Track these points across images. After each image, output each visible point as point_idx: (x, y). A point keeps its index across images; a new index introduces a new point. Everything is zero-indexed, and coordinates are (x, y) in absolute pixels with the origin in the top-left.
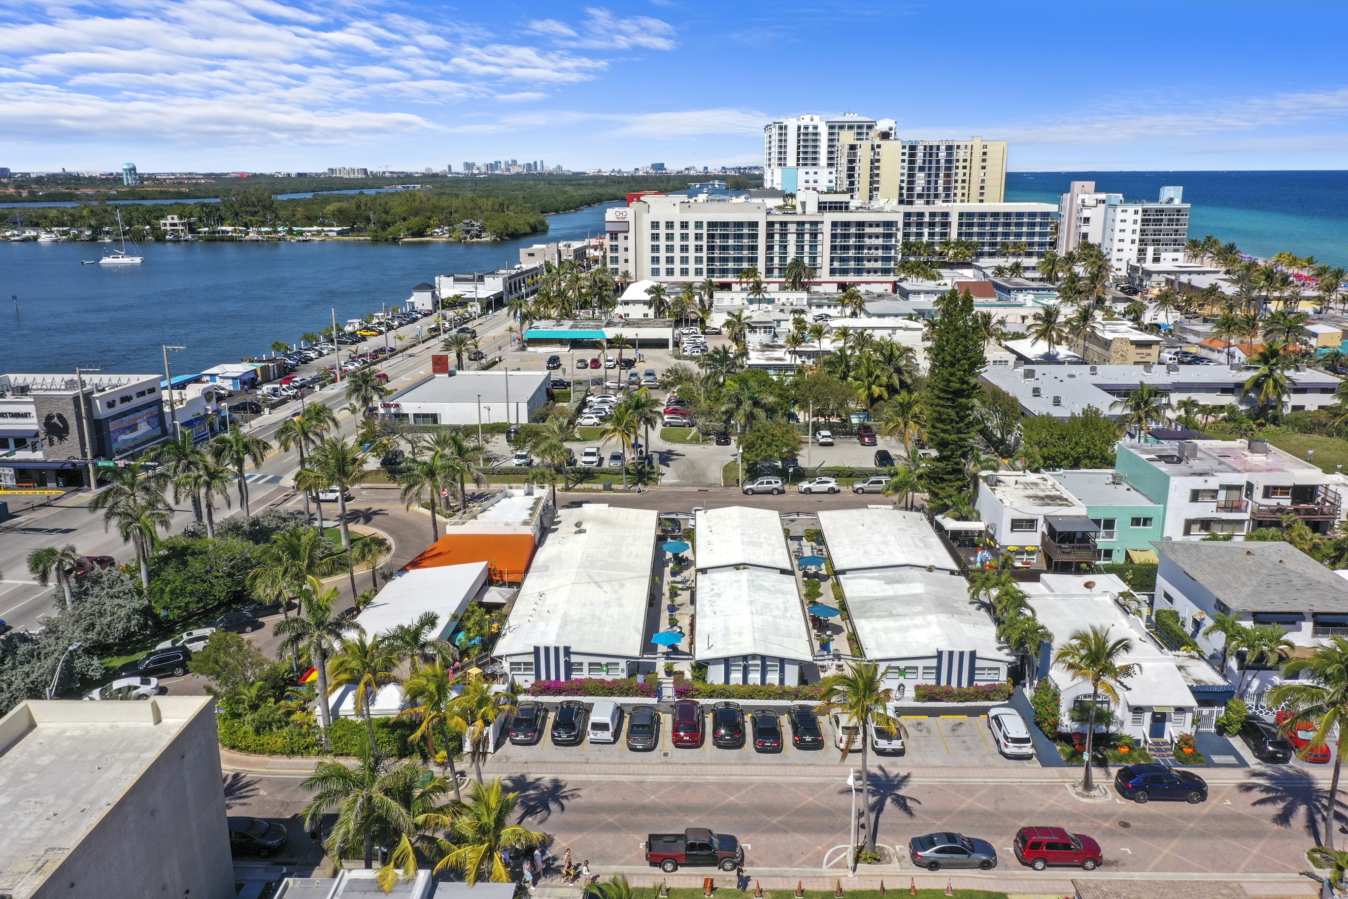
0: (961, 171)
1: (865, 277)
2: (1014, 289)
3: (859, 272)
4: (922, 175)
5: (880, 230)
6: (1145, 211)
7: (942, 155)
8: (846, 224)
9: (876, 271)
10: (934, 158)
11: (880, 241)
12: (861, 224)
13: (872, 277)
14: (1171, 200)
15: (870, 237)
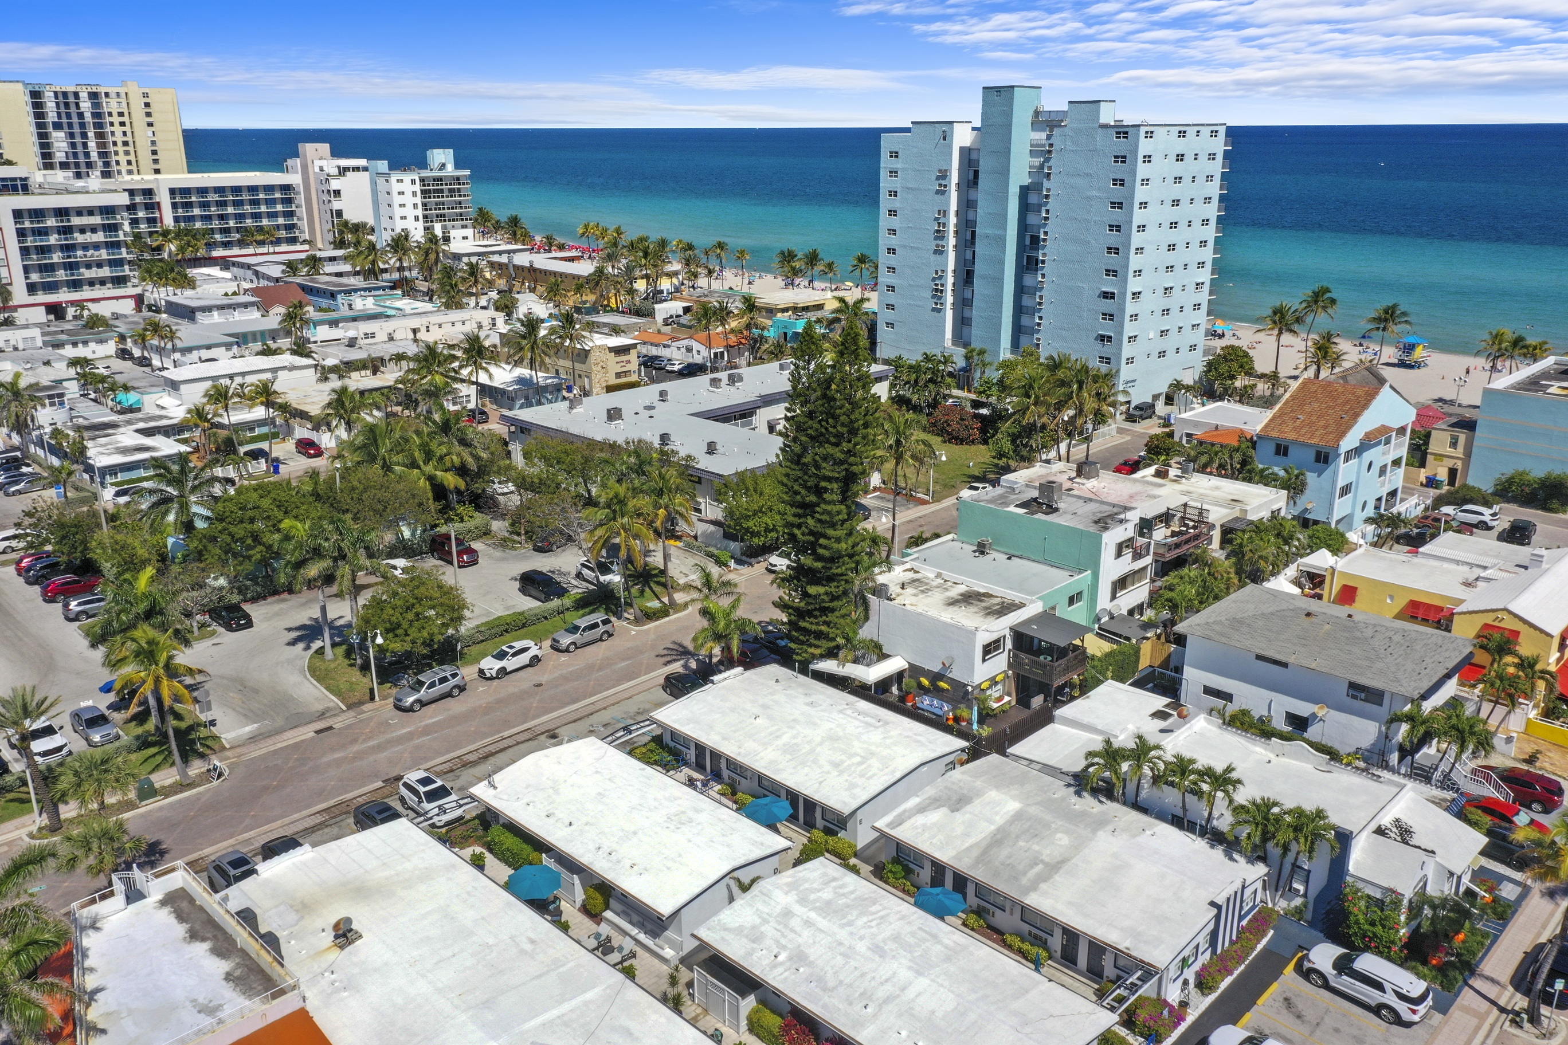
0: (118, 130)
1: (87, 293)
2: (340, 292)
3: (75, 285)
4: (60, 135)
5: (96, 220)
6: (422, 180)
7: (86, 105)
8: (38, 214)
9: (102, 282)
10: (73, 110)
11: (100, 237)
12: (62, 213)
13: (98, 292)
14: (443, 166)
15: (82, 230)
